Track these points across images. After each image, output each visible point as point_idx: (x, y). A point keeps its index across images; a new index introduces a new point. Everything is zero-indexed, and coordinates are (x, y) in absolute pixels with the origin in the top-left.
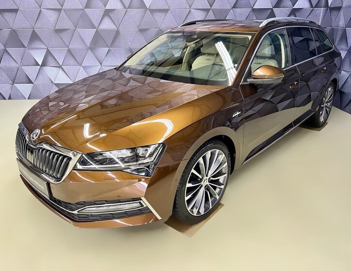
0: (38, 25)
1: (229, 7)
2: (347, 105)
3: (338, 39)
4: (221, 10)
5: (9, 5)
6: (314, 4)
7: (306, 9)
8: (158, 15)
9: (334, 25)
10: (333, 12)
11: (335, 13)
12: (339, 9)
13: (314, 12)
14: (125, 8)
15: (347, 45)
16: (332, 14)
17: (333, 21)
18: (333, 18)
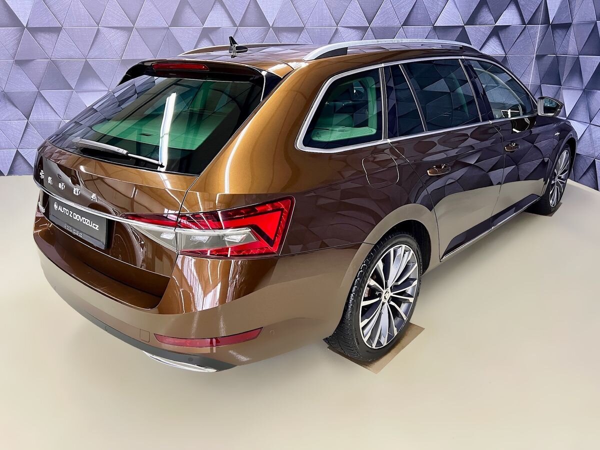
0: (94, 53)
1: (397, 23)
2: (585, 174)
3: (566, 73)
4: (385, 28)
5: (47, 20)
6: (527, 18)
7: (515, 27)
8: (287, 37)
9: (559, 51)
10: (558, 30)
11: (560, 33)
12: (567, 26)
13: (526, 30)
14: (235, 25)
15: (582, 81)
16: (556, 35)
17: (558, 45)
18: (558, 40)
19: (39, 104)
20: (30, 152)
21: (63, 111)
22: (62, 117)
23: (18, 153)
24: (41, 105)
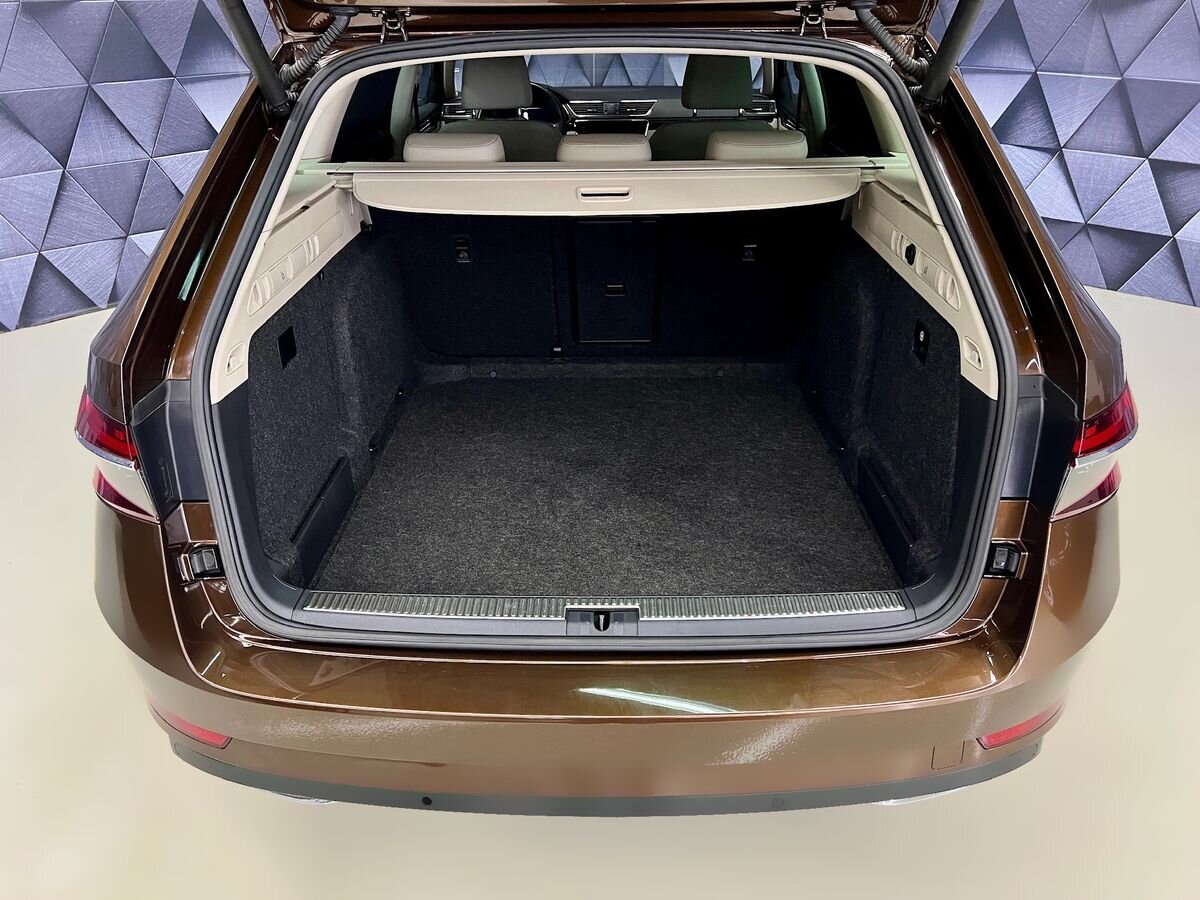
19: (92, 121)
20: (74, 254)
21: (150, 134)
22: (150, 150)
23: (42, 263)
24: (98, 124)
